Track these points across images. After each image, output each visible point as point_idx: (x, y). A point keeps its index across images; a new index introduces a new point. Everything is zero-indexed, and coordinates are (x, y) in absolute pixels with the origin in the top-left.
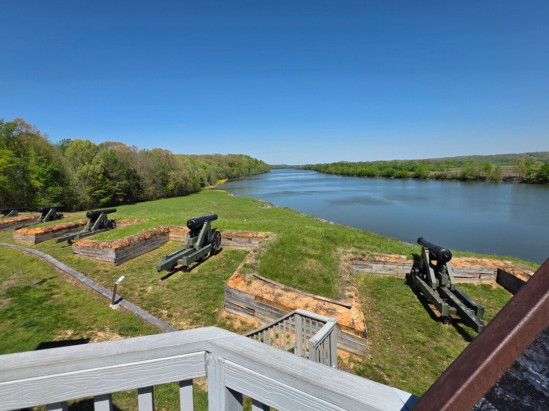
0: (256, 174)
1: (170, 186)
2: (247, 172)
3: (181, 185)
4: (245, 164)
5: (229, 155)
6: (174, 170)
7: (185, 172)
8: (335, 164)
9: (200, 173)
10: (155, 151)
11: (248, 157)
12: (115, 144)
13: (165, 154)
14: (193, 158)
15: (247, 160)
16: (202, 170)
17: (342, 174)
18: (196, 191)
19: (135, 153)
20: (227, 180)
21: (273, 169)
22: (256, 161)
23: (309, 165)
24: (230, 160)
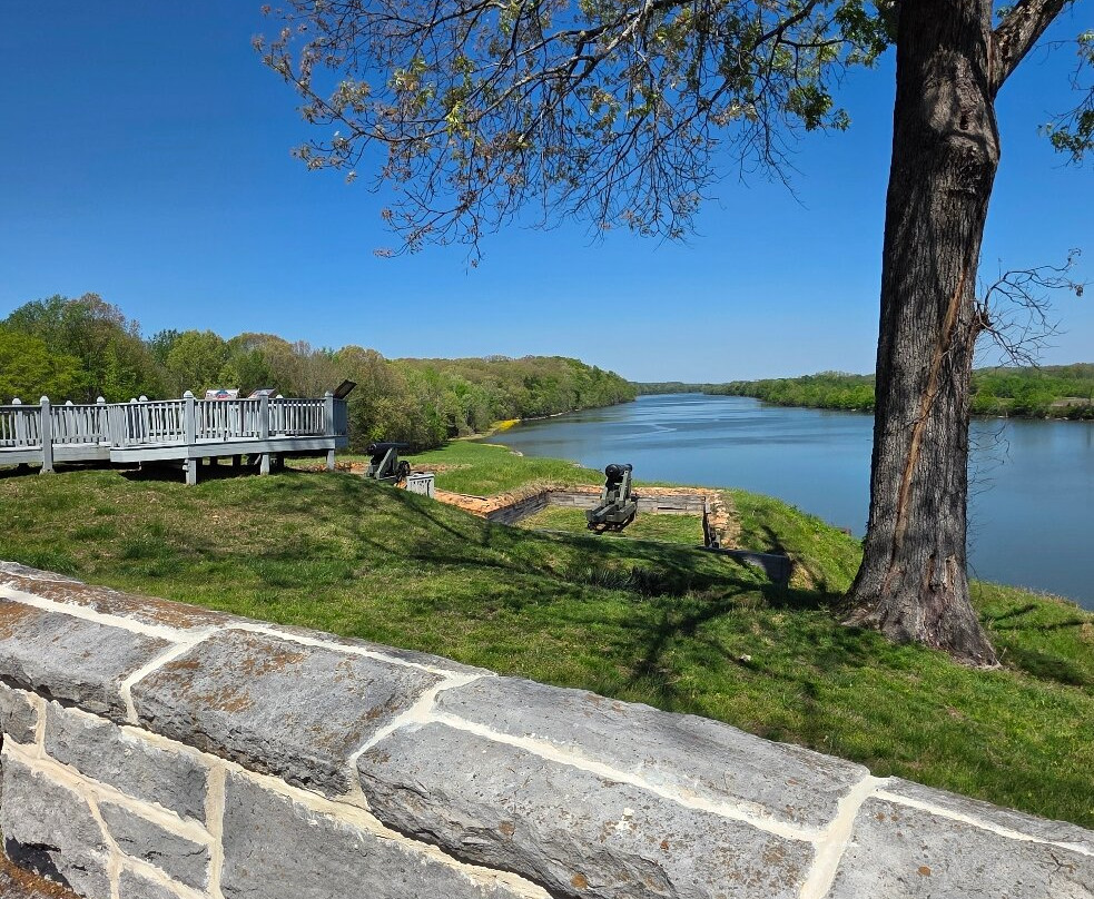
0: (594, 407)
1: (378, 431)
2: (572, 402)
3: (401, 430)
4: (567, 380)
5: (528, 359)
6: (386, 394)
7: (411, 400)
8: (806, 380)
9: (448, 401)
10: (347, 352)
11: (577, 364)
12: (262, 337)
13: (367, 359)
14: (434, 368)
15: (572, 370)
16: (452, 394)
17: (821, 406)
18: (436, 446)
19: (302, 358)
20: (518, 420)
21: (643, 393)
22: (597, 373)
23: (741, 382)
24: (528, 372)
